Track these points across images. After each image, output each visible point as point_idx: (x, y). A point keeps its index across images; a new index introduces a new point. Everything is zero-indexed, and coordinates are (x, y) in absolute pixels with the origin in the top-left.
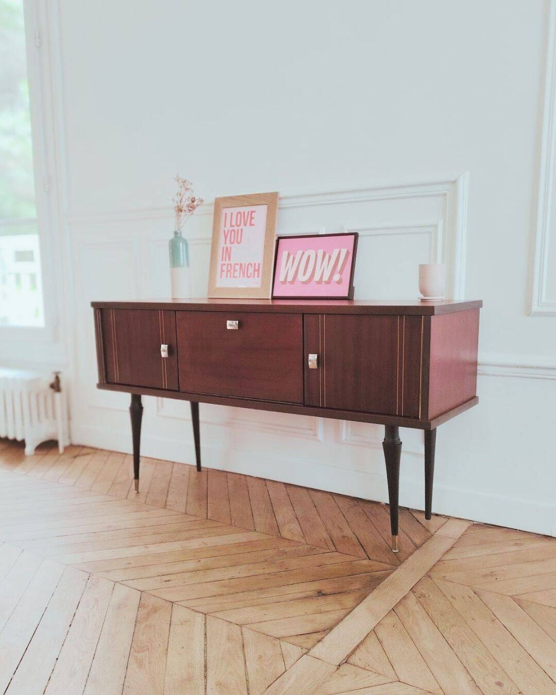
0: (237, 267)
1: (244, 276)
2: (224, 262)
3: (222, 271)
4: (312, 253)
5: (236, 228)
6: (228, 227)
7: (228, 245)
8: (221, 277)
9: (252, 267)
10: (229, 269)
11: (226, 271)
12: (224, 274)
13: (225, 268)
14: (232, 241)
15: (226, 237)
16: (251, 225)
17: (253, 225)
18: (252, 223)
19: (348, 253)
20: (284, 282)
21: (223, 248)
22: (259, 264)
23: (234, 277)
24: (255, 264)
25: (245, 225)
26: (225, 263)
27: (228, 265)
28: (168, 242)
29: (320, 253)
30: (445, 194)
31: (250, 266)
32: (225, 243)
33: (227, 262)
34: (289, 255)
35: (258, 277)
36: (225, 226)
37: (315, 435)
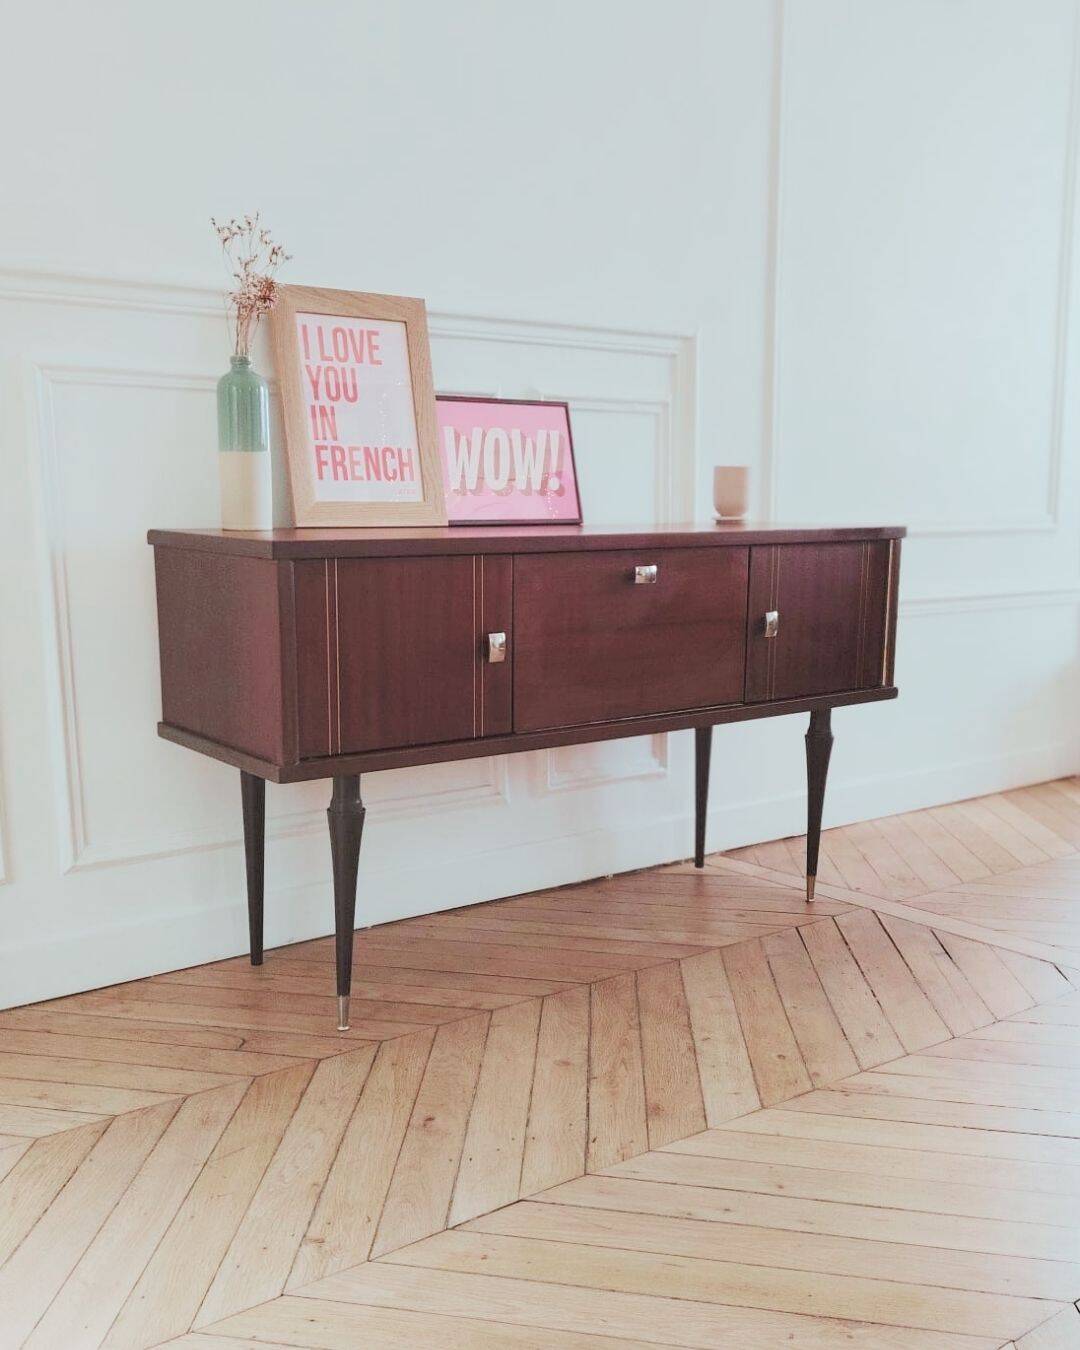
0: (359, 456)
1: (379, 479)
2: (320, 442)
3: (321, 464)
4: (501, 434)
5: (336, 364)
6: (315, 361)
7: (324, 401)
8: (321, 477)
9: (393, 457)
10: (338, 457)
11: (330, 462)
12: (328, 470)
13: (326, 455)
14: (333, 394)
15: (315, 384)
16: (373, 362)
17: (379, 363)
18: (376, 358)
19: (561, 439)
20: (462, 491)
21: (313, 408)
22: (409, 451)
23: (355, 478)
24: (400, 451)
25: (359, 360)
26: (325, 443)
27: (334, 449)
29: (516, 435)
30: (674, 355)
31: (388, 454)
32: (316, 397)
33: (330, 442)
35: (412, 479)
36: (308, 358)
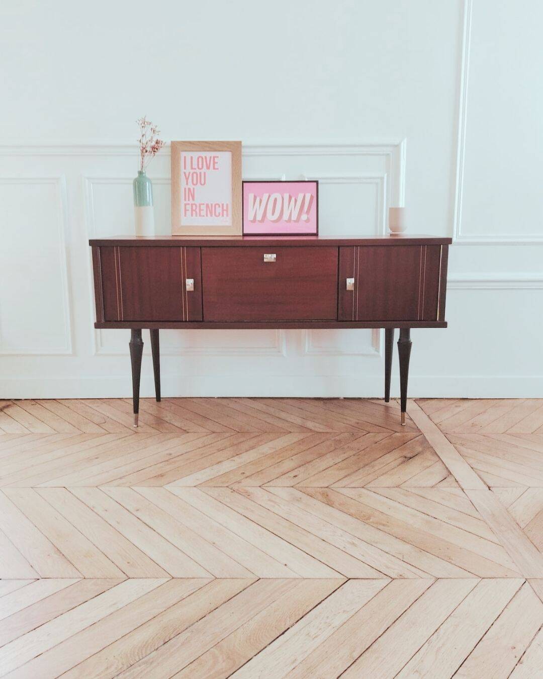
0: (203, 207)
1: (211, 216)
2: (187, 202)
3: (186, 210)
4: (278, 196)
5: (198, 171)
6: (189, 170)
7: (190, 186)
8: (185, 216)
9: (219, 206)
10: (194, 208)
11: (190, 210)
12: (189, 213)
13: (189, 207)
14: (195, 182)
15: (187, 179)
16: (214, 168)
17: (218, 169)
18: (216, 167)
19: (312, 197)
20: (254, 221)
21: (185, 189)
22: (227, 205)
23: (200, 215)
24: (223, 205)
25: (208, 168)
26: (189, 202)
27: (192, 205)
28: (132, 182)
29: (286, 196)
30: (388, 154)
31: (217, 206)
32: (187, 184)
33: (191, 202)
34: (255, 198)
35: (227, 215)
36: (185, 168)
37: (279, 352)
